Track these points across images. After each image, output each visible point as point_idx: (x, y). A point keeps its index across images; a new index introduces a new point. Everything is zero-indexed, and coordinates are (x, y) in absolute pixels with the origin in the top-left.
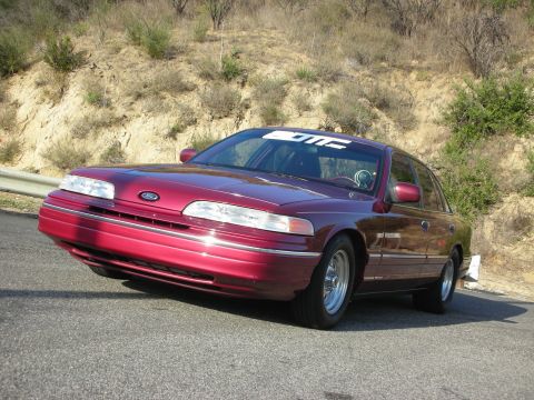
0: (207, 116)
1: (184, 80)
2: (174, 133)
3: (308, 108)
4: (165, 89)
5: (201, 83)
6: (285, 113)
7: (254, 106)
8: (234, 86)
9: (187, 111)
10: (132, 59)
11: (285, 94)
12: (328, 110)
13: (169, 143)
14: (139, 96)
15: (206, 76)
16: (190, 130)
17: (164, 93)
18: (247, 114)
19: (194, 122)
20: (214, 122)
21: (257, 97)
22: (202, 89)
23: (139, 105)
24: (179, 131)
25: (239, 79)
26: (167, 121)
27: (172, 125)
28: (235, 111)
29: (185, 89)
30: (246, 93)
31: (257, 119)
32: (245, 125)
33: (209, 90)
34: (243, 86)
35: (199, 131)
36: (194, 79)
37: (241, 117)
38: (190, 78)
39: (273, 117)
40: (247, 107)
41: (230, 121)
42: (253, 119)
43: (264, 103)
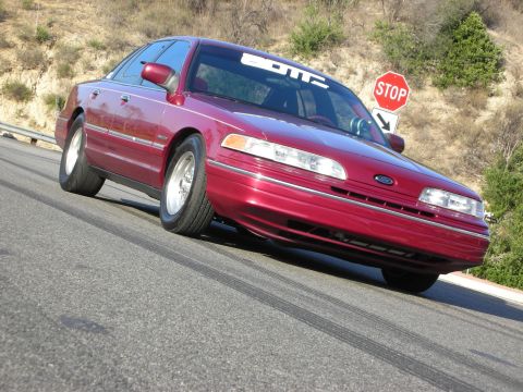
0: (19, 67)
1: (8, 40)
3: (92, 68)
5: (19, 43)
6: (75, 70)
7: (55, 63)
8: (44, 48)
9: (7, 62)
11: (77, 57)
15: (25, 38)
16: (7, 75)
18: (50, 68)
19: (10, 70)
20: (24, 72)
21: (58, 57)
22: (20, 47)
25: (48, 43)
28: (41, 66)
29: (7, 46)
30: (51, 54)
31: (55, 72)
32: (46, 76)
33: (25, 49)
34: (51, 47)
35: (12, 77)
36: (14, 39)
37: (44, 70)
38: (12, 38)
39: (65, 72)
40: (50, 63)
41: (35, 72)
42: (52, 72)
43: (62, 62)
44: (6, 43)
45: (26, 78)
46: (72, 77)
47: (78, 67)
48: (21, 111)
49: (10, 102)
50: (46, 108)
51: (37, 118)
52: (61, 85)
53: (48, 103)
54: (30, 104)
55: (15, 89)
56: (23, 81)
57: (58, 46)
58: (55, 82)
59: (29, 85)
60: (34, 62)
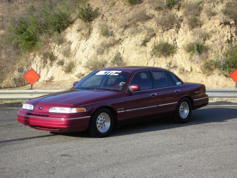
0: (160, 31)
1: (148, 14)
2: (144, 43)
3: (214, 14)
4: (138, 20)
5: (156, 13)
6: (201, 20)
7: (185, 20)
8: (174, 11)
9: (151, 30)
10: (122, 7)
11: (200, 9)
12: (225, 13)
13: (143, 49)
14: (126, 27)
15: (159, 9)
16: (153, 39)
17: (138, 23)
18: (182, 25)
19: (154, 35)
20: (164, 33)
21: (186, 14)
22: (157, 16)
23: (127, 32)
24: (147, 41)
25: (176, 6)
26: (141, 37)
27: (143, 39)
28: (175, 25)
29: (148, 18)
30: (180, 14)
31: (187, 26)
32: (181, 31)
33: (161, 16)
34: (179, 9)
35: (157, 40)
36: (152, 12)
37: (179, 27)
38: (151, 12)
39: (195, 24)
40: (182, 21)
41: (173, 30)
42: (184, 27)
43: (190, 17)
44: (146, 16)
45: (167, 37)
46: (201, 25)
47: (203, 16)
48: (170, 64)
49: (161, 59)
50: (188, 55)
51: (183, 66)
52: (194, 34)
53: (189, 51)
54: (175, 56)
55: (162, 47)
56: (165, 40)
57: (184, 7)
58: (189, 33)
59: (171, 42)
60: (170, 24)
